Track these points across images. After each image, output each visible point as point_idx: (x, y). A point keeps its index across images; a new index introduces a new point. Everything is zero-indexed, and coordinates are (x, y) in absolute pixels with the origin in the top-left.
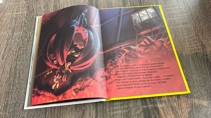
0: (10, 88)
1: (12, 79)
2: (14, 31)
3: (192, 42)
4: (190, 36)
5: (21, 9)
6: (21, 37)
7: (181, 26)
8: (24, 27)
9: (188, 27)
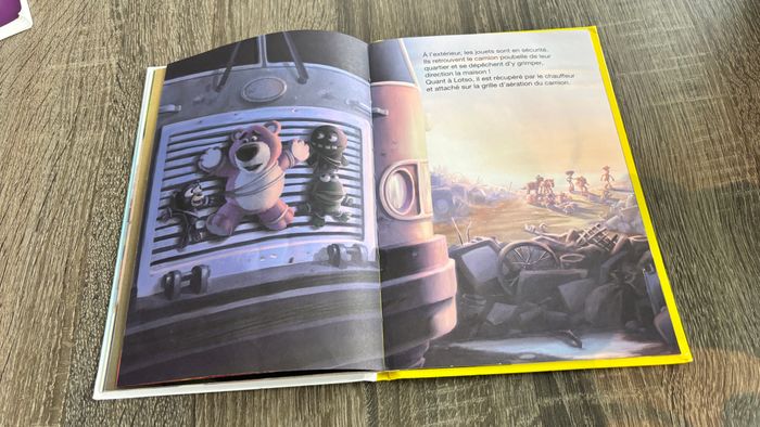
0: (66, 335)
1: (72, 303)
2: (74, 128)
3: (722, 159)
4: (714, 135)
5: (97, 48)
6: (102, 151)
7: (681, 98)
8: (109, 112)
9: (705, 102)
